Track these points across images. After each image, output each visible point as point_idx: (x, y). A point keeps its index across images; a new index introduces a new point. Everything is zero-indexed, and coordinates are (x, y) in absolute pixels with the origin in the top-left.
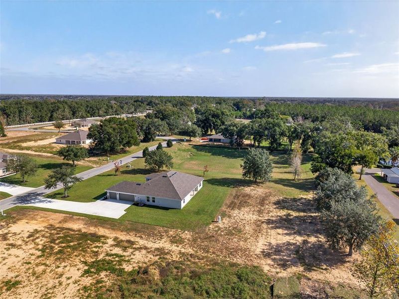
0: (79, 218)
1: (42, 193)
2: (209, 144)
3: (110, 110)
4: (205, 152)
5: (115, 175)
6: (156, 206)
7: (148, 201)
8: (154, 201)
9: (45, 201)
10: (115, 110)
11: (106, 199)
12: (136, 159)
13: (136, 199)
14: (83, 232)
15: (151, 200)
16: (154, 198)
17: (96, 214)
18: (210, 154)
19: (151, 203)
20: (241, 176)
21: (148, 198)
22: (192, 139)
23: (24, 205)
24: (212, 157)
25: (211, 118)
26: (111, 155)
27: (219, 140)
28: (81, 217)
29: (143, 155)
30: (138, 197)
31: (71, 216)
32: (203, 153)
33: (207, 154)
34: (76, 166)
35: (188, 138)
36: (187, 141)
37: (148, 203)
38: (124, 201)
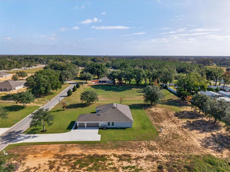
0: (72, 146)
1: (20, 131)
2: (100, 84)
3: (13, 65)
4: (101, 89)
5: (63, 110)
6: (116, 128)
7: (109, 125)
8: (113, 125)
9: (30, 137)
10: (15, 65)
11: (76, 128)
12: (64, 97)
13: (100, 125)
14: (87, 155)
15: (111, 124)
16: (113, 123)
17: (81, 140)
18: (104, 90)
19: (111, 126)
20: (143, 102)
21: (109, 123)
22: (88, 81)
23: (15, 143)
24: (106, 92)
25: (95, 68)
26: (44, 96)
27: (105, 82)
28: (74, 145)
29: (68, 94)
30: (101, 123)
31: (65, 145)
32: (99, 90)
33: (102, 90)
34: (25, 107)
35: (85, 81)
36: (85, 83)
37: (109, 127)
38: (92, 128)
